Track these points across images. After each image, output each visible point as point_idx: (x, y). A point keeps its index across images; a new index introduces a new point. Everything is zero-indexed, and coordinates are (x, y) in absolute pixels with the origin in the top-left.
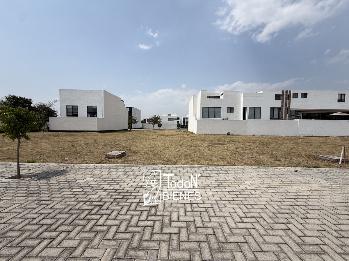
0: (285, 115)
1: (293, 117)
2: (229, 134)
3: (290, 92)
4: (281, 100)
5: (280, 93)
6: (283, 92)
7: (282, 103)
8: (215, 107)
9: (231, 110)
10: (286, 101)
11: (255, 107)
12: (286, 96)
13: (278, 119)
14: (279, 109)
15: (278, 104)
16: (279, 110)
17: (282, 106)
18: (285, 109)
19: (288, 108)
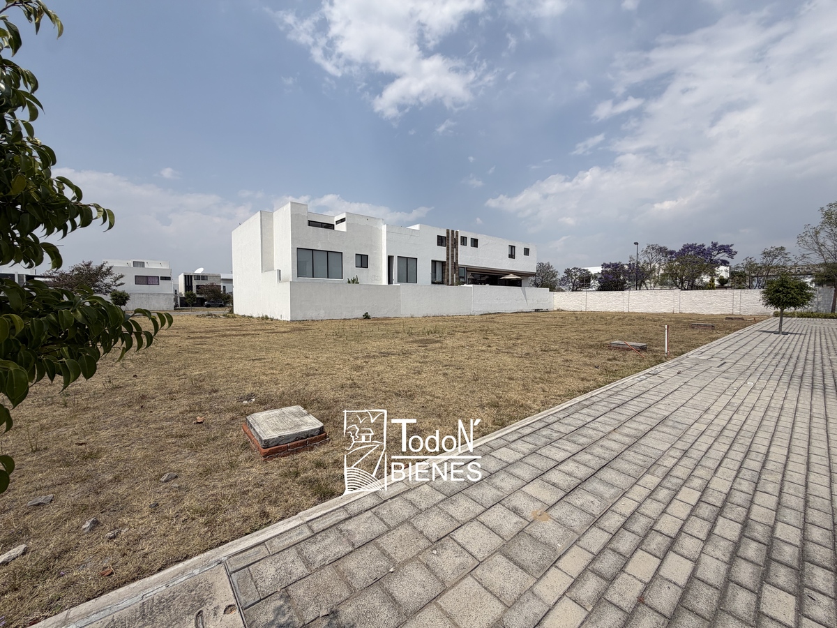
0: (452, 276)
1: (462, 280)
2: (367, 317)
3: (457, 232)
4: (445, 248)
5: (445, 234)
6: (448, 233)
7: (448, 255)
8: (328, 252)
9: (363, 261)
10: (452, 251)
11: (407, 258)
12: (452, 240)
13: (442, 283)
14: (443, 263)
15: (441, 254)
16: (443, 266)
17: (448, 259)
18: (452, 264)
19: (455, 264)
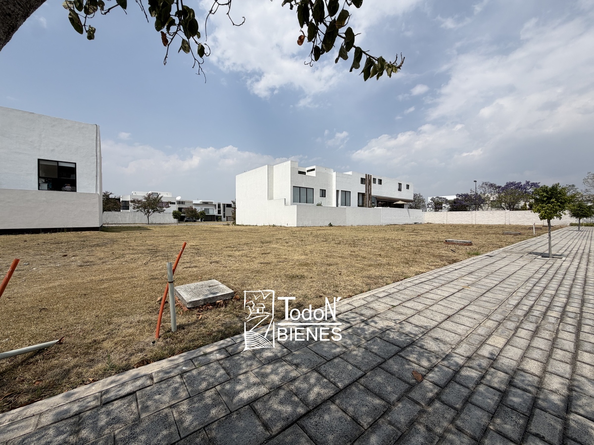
0: (368, 202)
1: (373, 204)
2: (331, 225)
3: (371, 176)
4: (365, 185)
5: (365, 178)
6: (366, 176)
7: (366, 189)
8: (307, 188)
9: (323, 193)
10: (369, 187)
11: (346, 191)
12: (368, 180)
13: (362, 206)
14: (363, 194)
15: (362, 189)
16: (363, 196)
17: (366, 192)
18: (368, 195)
19: (370, 195)
